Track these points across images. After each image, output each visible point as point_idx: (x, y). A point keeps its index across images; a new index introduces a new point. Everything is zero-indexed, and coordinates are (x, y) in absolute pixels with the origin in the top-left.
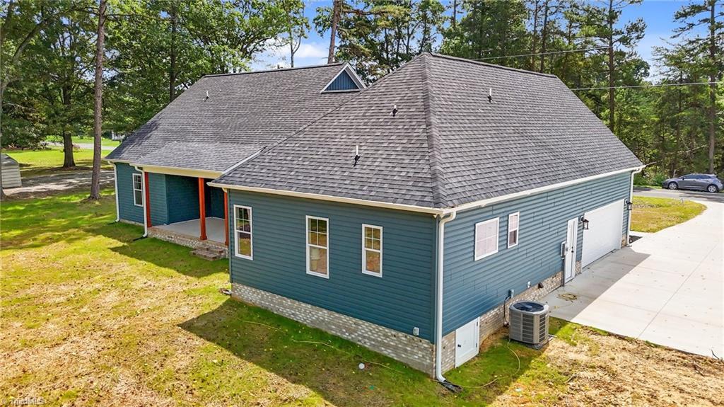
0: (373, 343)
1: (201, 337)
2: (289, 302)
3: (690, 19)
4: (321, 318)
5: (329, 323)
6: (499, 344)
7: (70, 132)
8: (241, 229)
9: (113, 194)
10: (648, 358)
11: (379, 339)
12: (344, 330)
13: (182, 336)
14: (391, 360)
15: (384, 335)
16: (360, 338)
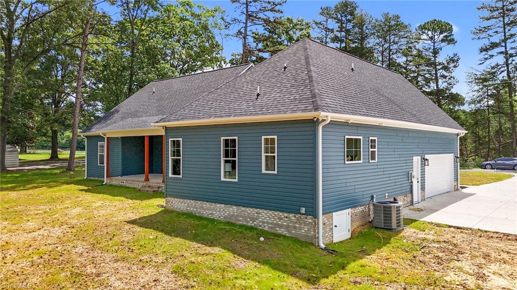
0: (270, 225)
1: (141, 227)
2: (207, 205)
3: (490, 53)
4: (232, 213)
5: (237, 216)
6: (366, 230)
7: (56, 129)
8: (174, 156)
9: (84, 169)
10: (480, 237)
11: (275, 222)
12: (249, 220)
13: (127, 227)
14: (285, 236)
15: (279, 218)
16: (261, 224)
